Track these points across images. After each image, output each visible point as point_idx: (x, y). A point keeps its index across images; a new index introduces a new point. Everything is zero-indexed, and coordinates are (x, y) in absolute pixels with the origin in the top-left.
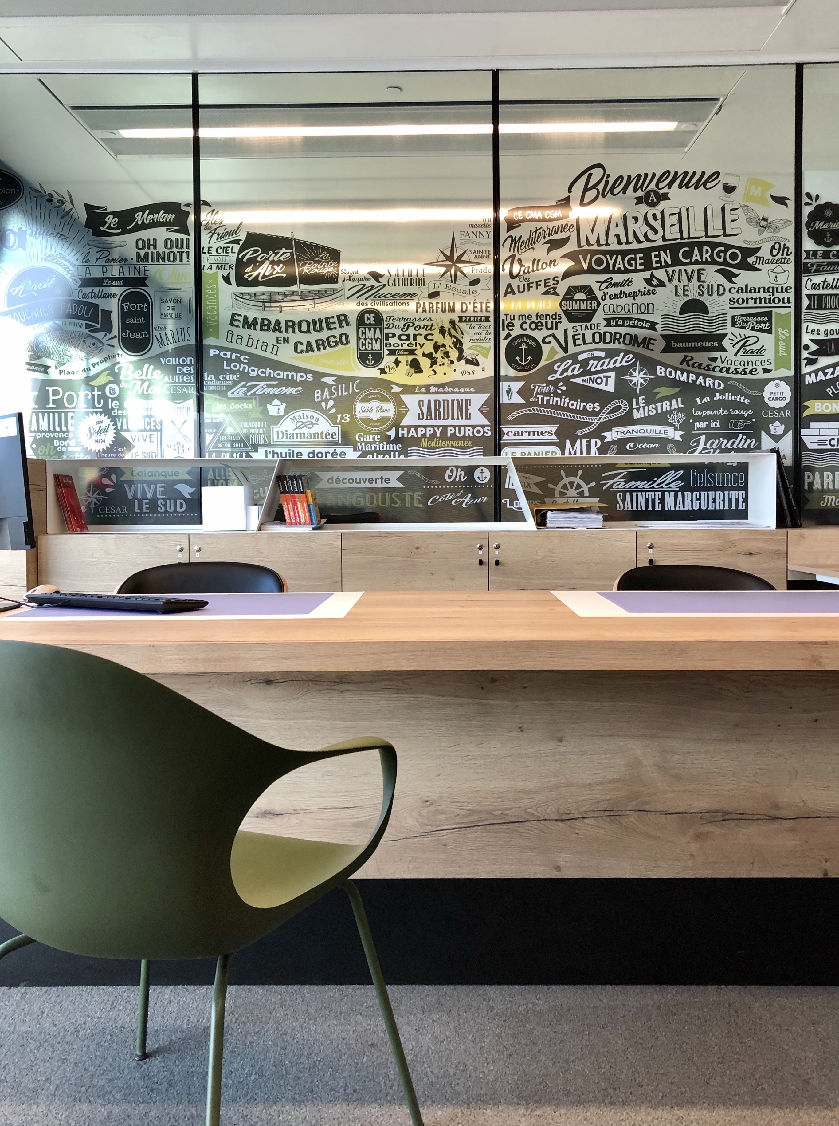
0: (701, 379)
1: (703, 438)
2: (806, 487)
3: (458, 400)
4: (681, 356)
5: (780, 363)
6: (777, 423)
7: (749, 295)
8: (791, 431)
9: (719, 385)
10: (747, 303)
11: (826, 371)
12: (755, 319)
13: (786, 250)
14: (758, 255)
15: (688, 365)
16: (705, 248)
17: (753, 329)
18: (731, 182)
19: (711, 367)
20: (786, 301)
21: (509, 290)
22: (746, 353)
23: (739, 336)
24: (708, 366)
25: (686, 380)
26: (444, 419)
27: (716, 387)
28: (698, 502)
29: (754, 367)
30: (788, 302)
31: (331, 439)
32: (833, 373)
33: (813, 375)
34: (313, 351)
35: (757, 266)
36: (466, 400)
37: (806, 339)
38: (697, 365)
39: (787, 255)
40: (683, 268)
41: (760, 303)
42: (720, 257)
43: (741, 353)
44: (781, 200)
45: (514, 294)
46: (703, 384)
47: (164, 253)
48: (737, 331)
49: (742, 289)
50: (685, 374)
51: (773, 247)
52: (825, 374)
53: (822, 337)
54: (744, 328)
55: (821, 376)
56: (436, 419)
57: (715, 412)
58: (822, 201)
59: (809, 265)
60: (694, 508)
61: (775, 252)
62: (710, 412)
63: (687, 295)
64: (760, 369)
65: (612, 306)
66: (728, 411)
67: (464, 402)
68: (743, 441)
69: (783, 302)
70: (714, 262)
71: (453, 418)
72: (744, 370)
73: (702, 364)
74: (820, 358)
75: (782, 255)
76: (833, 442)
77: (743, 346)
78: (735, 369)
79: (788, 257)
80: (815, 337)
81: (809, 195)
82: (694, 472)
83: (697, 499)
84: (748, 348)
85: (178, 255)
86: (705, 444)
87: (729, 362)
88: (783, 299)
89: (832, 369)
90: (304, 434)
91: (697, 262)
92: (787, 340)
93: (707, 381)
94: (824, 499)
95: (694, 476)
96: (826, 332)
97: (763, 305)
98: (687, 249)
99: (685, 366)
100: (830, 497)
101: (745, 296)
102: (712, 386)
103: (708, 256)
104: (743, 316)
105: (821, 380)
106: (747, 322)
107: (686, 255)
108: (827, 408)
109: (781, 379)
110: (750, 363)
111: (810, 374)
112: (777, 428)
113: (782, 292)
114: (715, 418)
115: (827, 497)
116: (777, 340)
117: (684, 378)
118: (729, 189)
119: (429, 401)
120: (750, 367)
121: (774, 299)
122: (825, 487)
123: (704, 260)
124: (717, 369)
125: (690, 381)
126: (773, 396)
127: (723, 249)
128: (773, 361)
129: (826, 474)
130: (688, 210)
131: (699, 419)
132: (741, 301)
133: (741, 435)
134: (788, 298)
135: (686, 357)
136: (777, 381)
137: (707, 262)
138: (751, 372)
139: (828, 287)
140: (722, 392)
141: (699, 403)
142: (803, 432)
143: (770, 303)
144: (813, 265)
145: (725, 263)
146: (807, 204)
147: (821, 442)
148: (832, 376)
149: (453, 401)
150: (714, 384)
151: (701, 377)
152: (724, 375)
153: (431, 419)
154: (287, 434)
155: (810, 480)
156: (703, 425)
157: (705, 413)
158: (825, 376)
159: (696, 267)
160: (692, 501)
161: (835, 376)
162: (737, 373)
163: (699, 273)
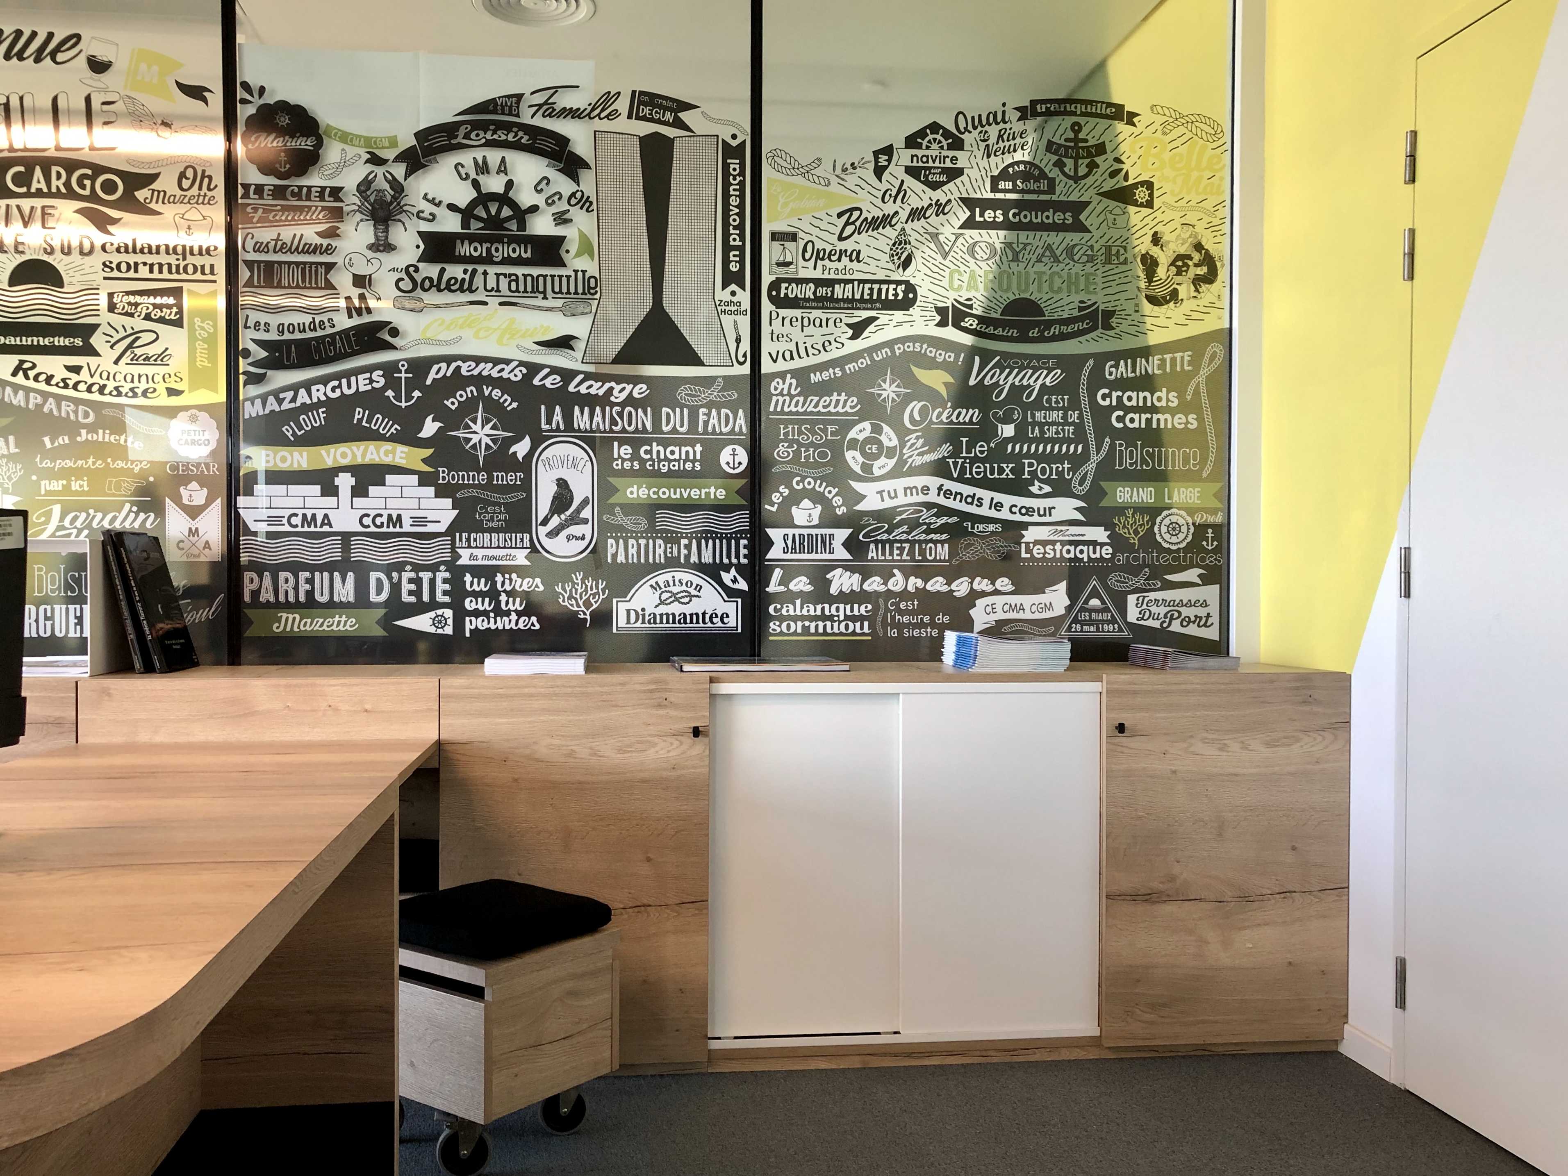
0: (51, 404)
1: (57, 509)
2: (247, 598)
4: (13, 360)
5: (200, 379)
6: (194, 485)
7: (139, 258)
8: (219, 501)
9: (86, 415)
10: (136, 271)
11: (282, 396)
12: (152, 300)
13: (206, 180)
14: (151, 187)
15: (27, 377)
16: (54, 169)
17: (148, 317)
18: (103, 53)
19: (71, 383)
20: (207, 270)
22: (135, 360)
23: (121, 330)
24: (64, 380)
25: (23, 404)
27: (80, 419)
28: (49, 623)
29: (151, 384)
30: (212, 273)
32: (294, 400)
33: (258, 402)
35: (153, 206)
37: (246, 340)
38: (42, 377)
39: (209, 189)
40: (13, 202)
41: (161, 272)
42: (83, 187)
43: (126, 359)
44: (196, 92)
46: (55, 413)
48: (118, 320)
49: (126, 246)
50: (21, 393)
51: (182, 176)
52: (280, 402)
53: (273, 336)
54: (131, 315)
55: (272, 404)
57: (80, 462)
58: (270, 99)
59: (249, 209)
60: (42, 634)
61: (186, 184)
62: (69, 463)
63: (23, 252)
64: (161, 388)
66: (105, 461)
68: (132, 515)
69: (203, 273)
70: (71, 195)
72: (132, 390)
73: (52, 376)
74: (270, 373)
75: (200, 189)
76: (294, 521)
77: (130, 346)
78: (116, 388)
79: (209, 194)
80: (262, 336)
81: (246, 86)
82: (40, 569)
83: (47, 618)
84: (138, 352)
86: (62, 519)
87: (105, 375)
88: (203, 267)
89: (292, 393)
91: (39, 194)
92: (211, 340)
93: (63, 408)
94: (279, 620)
95: (40, 577)
96: (281, 329)
97: (166, 275)
98: (22, 169)
99: (20, 379)
100: (291, 617)
101: (132, 259)
102: (72, 417)
103: (60, 183)
104: (128, 293)
105: (272, 411)
106: (136, 305)
107: (19, 180)
108: (284, 459)
109: (200, 408)
110: (144, 379)
111: (252, 400)
112: (195, 494)
113: (201, 254)
114: (78, 473)
115: (284, 615)
116: (192, 339)
117: (19, 399)
118: (98, 66)
120: (143, 386)
121: (185, 267)
122: (282, 598)
123: (54, 190)
124: (82, 387)
125: (31, 406)
126: (185, 437)
127: (89, 172)
128: (185, 375)
129: (282, 575)
130: (21, 98)
131: (51, 475)
132: (124, 267)
133: (128, 506)
134: (212, 266)
135: (22, 362)
136: (193, 411)
137: (58, 195)
138: (145, 393)
139: (284, 248)
140: (92, 428)
141: (48, 445)
142: (242, 501)
143: (178, 272)
144: (255, 210)
145: (93, 197)
146: (244, 101)
147: (273, 520)
148: (293, 405)
150: (76, 412)
151: (51, 400)
152: (96, 397)
155: (255, 586)
156: (57, 485)
157: (59, 464)
158: (280, 405)
159: (38, 203)
160: (37, 621)
161: (298, 404)
162: (119, 394)
163: (44, 214)
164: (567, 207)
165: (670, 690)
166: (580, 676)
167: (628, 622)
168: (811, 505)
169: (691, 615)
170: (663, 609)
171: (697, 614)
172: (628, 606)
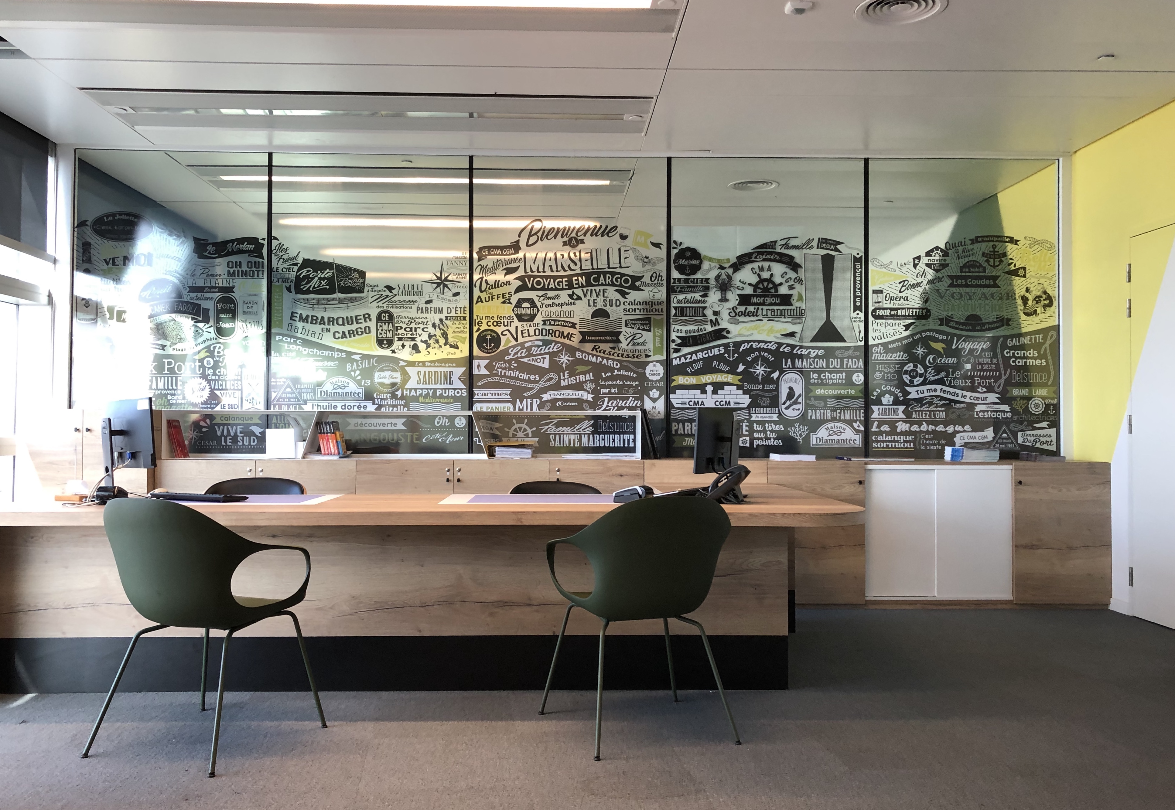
0: (605, 361)
1: (606, 399)
2: (673, 432)
3: (444, 372)
4: (592, 345)
5: (657, 351)
6: (654, 390)
7: (636, 307)
8: (663, 396)
9: (617, 365)
10: (635, 312)
11: (686, 357)
12: (640, 322)
13: (660, 278)
14: (641, 280)
15: (597, 352)
16: (608, 275)
17: (639, 329)
18: (625, 233)
19: (612, 353)
20: (660, 311)
21: (479, 300)
22: (634, 345)
23: (629, 333)
24: (609, 352)
25: (595, 361)
26: (435, 384)
27: (615, 366)
28: (603, 441)
29: (640, 353)
30: (662, 311)
31: (357, 397)
32: (691, 358)
33: (678, 359)
34: (346, 337)
35: (641, 288)
36: (450, 372)
37: (673, 336)
38: (602, 351)
39: (661, 281)
40: (593, 288)
41: (644, 312)
42: (617, 282)
43: (631, 344)
44: (657, 245)
45: (482, 302)
46: (606, 364)
47: (246, 271)
48: (629, 330)
49: (632, 302)
50: (595, 357)
51: (652, 276)
52: (686, 359)
53: (683, 334)
54: (633, 328)
55: (683, 360)
56: (429, 384)
57: (614, 382)
58: (684, 246)
59: (675, 288)
60: (601, 445)
61: (653, 279)
62: (611, 383)
63: (596, 306)
64: (643, 355)
65: (547, 312)
66: (623, 382)
67: (448, 373)
68: (632, 402)
69: (659, 312)
70: (613, 285)
71: (441, 384)
72: (633, 355)
73: (605, 351)
74: (682, 348)
75: (658, 280)
76: (691, 403)
77: (632, 339)
78: (627, 355)
79: (661, 282)
80: (679, 334)
81: (675, 242)
82: (600, 422)
83: (602, 440)
84: (635, 341)
85: (256, 272)
86: (608, 403)
87: (623, 350)
88: (659, 309)
89: (690, 356)
90: (339, 393)
91: (602, 285)
92: (661, 337)
93: (609, 362)
94: (685, 441)
95: (600, 424)
96: (686, 332)
97: (645, 313)
98: (596, 276)
99: (594, 352)
100: (689, 439)
101: (633, 307)
102: (612, 366)
103: (609, 281)
104: (632, 320)
105: (683, 363)
106: (635, 324)
107: (595, 280)
108: (687, 380)
109: (657, 362)
110: (637, 351)
111: (676, 358)
112: (654, 393)
113: (658, 305)
114: (614, 386)
115: (687, 439)
116: (654, 336)
117: (594, 360)
118: (623, 237)
119: (425, 372)
120: (637, 354)
121: (652, 309)
122: (686, 433)
123: (607, 283)
124: (616, 355)
125: (598, 362)
126: (652, 372)
127: (619, 276)
128: (652, 349)
129: (686, 424)
130: (596, 250)
131: (605, 387)
132: (631, 310)
133: (631, 398)
134: (662, 309)
135: (595, 346)
136: (654, 363)
137: (609, 285)
138: (637, 357)
139: (688, 302)
140: (619, 370)
141: (604, 376)
142: (672, 396)
143: (650, 312)
144: (678, 288)
145: (621, 285)
146: (674, 248)
147: (683, 403)
148: (690, 360)
149: (441, 372)
150: (613, 364)
151: (605, 360)
152: (620, 358)
153: (426, 384)
154: (327, 393)
155: (676, 428)
156: (607, 391)
157: (608, 383)
158: (686, 360)
159: (602, 288)
160: (599, 440)
161: (692, 360)
162: (629, 357)
163: (604, 292)
164: (793, 283)
165: (850, 467)
166: (813, 462)
167: (817, 442)
168: (889, 396)
169: (841, 440)
170: (830, 438)
171: (844, 440)
172: (816, 436)
